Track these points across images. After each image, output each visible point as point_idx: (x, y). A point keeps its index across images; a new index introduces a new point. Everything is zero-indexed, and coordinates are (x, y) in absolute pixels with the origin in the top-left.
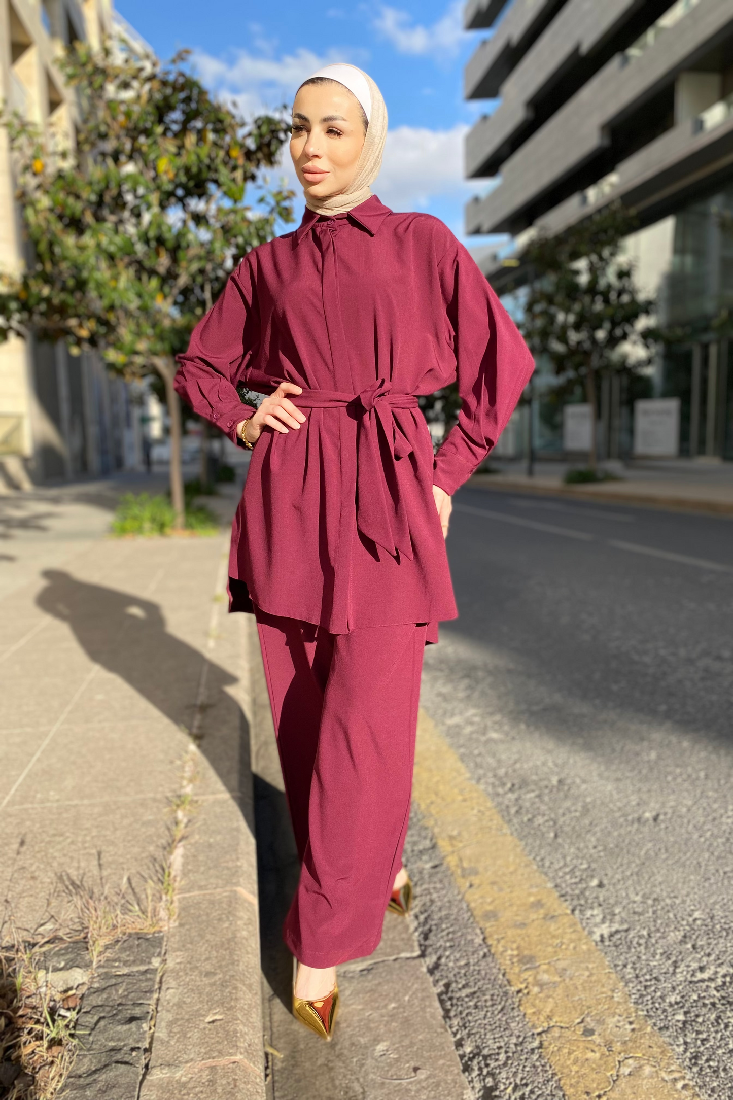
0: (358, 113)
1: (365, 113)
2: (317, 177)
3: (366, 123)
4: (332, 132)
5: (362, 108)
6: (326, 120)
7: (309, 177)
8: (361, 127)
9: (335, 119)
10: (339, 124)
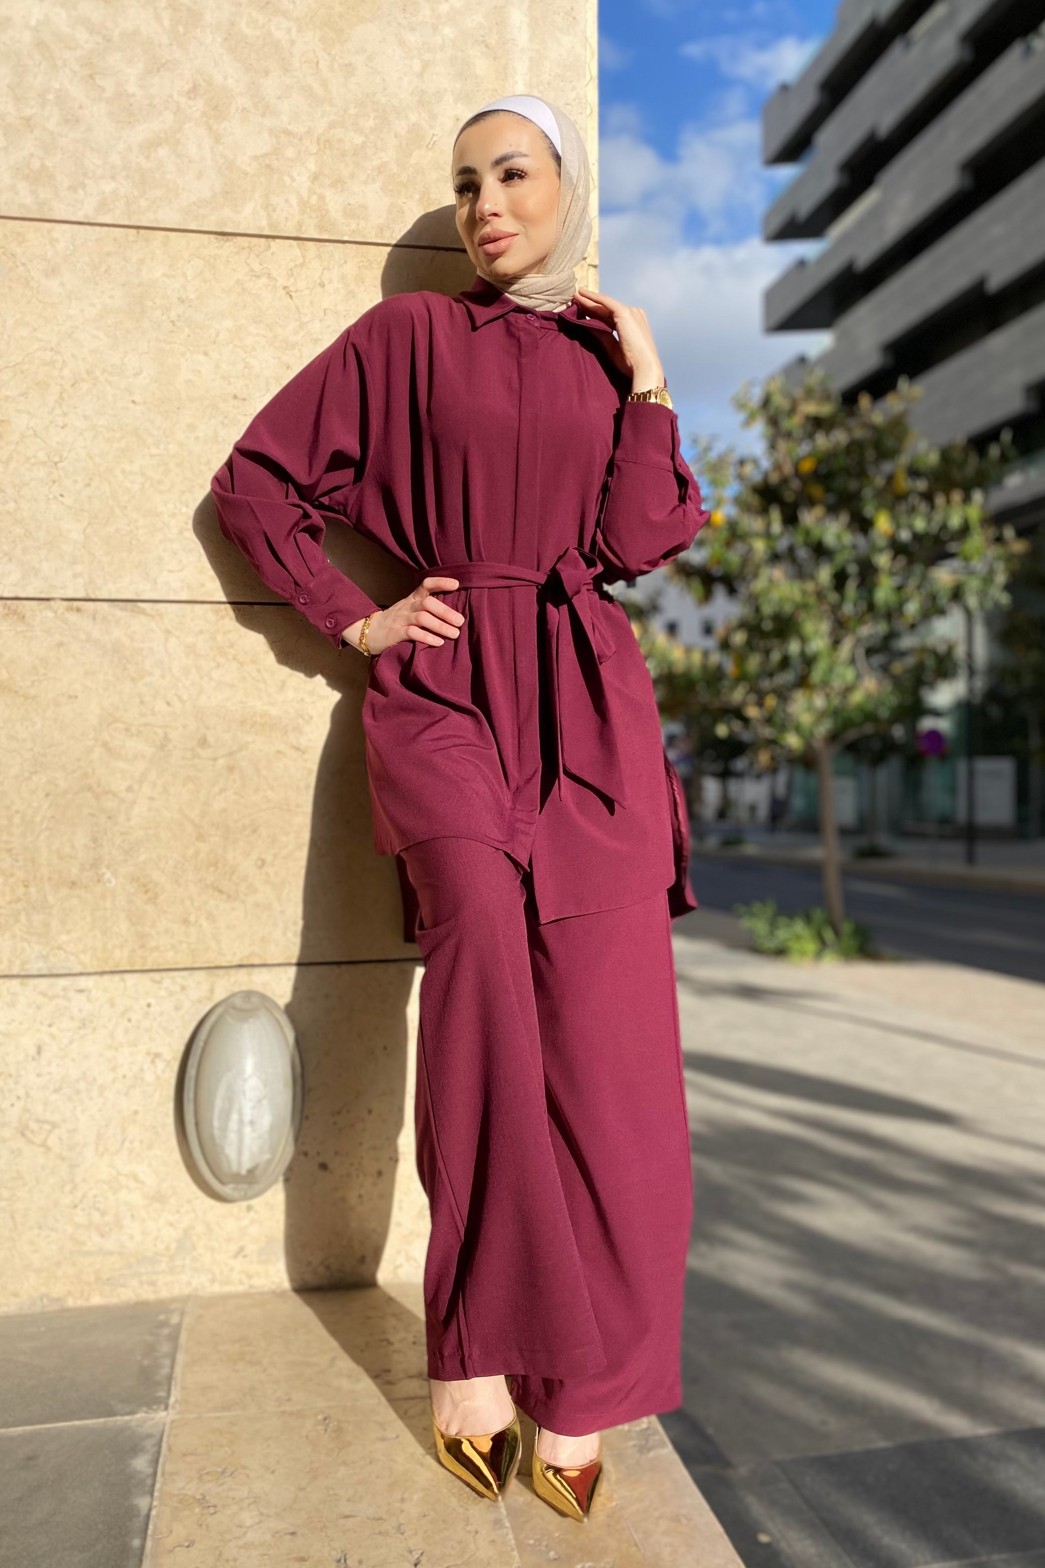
0: (544, 145)
1: (552, 143)
2: (502, 244)
3: (558, 158)
4: (510, 176)
5: (547, 136)
6: (498, 162)
7: (490, 248)
8: (552, 164)
9: (512, 157)
10: (519, 163)
